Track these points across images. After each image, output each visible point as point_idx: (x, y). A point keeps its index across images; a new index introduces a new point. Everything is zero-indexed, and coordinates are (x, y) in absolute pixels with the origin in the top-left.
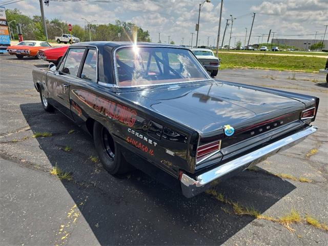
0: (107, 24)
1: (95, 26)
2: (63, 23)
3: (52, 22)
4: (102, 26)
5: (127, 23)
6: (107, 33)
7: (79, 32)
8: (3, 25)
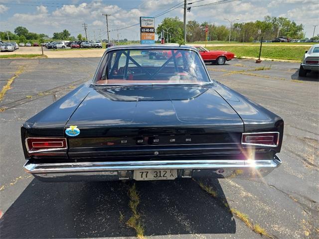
0: (254, 22)
1: (241, 25)
2: (211, 26)
3: (202, 25)
4: (248, 24)
5: (277, 18)
6: (251, 31)
7: (224, 32)
8: (152, 32)
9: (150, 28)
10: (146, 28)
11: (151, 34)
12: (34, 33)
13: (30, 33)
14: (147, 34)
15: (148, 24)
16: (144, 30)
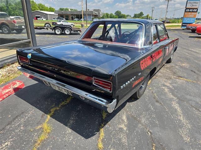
8: (195, 12)
9: (193, 9)
10: (190, 9)
11: (193, 13)
12: (124, 14)
13: (122, 14)
14: (189, 13)
15: (193, 6)
16: (188, 10)
